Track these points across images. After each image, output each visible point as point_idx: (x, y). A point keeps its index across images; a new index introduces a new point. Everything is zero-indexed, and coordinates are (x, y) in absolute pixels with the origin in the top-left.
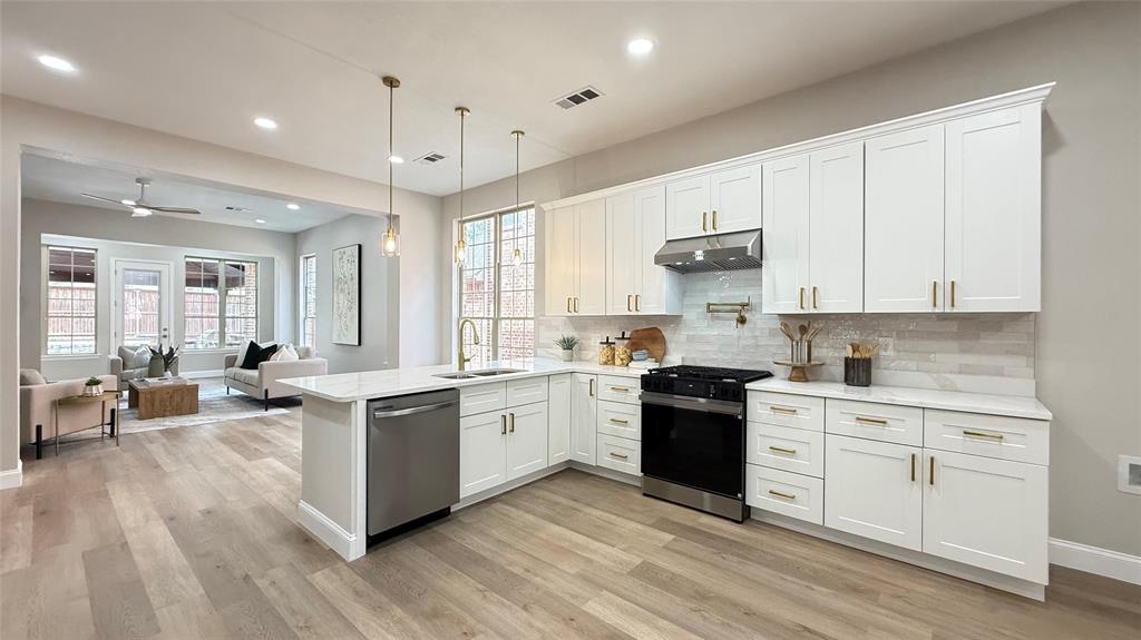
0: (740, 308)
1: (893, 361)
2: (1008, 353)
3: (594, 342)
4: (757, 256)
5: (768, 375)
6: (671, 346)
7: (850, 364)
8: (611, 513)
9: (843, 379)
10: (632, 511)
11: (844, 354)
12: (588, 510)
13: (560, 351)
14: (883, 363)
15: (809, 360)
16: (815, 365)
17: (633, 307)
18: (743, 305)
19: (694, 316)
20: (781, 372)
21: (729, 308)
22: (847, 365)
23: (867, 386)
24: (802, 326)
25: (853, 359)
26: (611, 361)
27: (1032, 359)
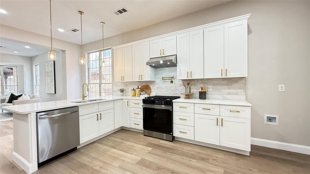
0: (171, 78)
1: (211, 92)
2: (239, 89)
3: (129, 90)
4: (175, 62)
5: (179, 97)
6: (152, 90)
7: (201, 93)
8: (133, 142)
9: (199, 98)
10: (140, 141)
11: (199, 91)
12: (126, 142)
13: (119, 93)
14: (209, 93)
15: (190, 93)
16: (191, 94)
17: (140, 79)
18: (172, 77)
19: (158, 81)
20: (183, 96)
21: (168, 78)
22: (200, 94)
23: (205, 99)
24: (188, 83)
25: (201, 92)
26: (135, 95)
27: (245, 90)
